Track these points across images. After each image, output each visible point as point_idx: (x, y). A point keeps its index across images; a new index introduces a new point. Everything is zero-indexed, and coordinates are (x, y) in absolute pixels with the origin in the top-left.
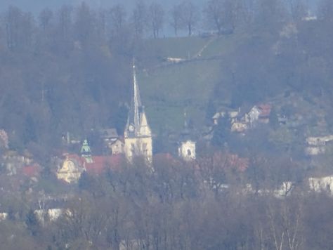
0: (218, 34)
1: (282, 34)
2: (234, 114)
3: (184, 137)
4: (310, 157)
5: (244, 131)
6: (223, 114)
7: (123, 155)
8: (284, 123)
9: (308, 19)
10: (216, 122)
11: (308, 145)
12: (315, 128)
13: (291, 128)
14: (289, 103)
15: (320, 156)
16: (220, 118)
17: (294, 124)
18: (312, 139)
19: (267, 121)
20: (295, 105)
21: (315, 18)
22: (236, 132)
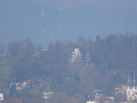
0: (12, 55)
1: (34, 55)
2: (17, 84)
4: (44, 100)
5: (21, 90)
8: (35, 87)
9: (44, 50)
10: (10, 87)
11: (43, 95)
12: (46, 89)
13: (38, 89)
14: (37, 80)
15: (48, 99)
16: (12, 85)
18: (45, 93)
19: (29, 86)
20: (39, 81)
22: (18, 90)
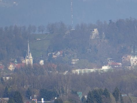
0: (50, 33)
1: (66, 33)
2: (54, 53)
3: (41, 59)
4: (73, 65)
5: (56, 58)
6: (51, 53)
7: (25, 63)
8: (66, 56)
9: (72, 30)
10: (49, 56)
11: (72, 61)
12: (74, 57)
13: (68, 57)
14: (67, 51)
15: (75, 64)
16: (50, 54)
17: (69, 56)
18: (73, 60)
19: (62, 55)
20: (69, 51)
21: (74, 29)
22: (54, 58)
